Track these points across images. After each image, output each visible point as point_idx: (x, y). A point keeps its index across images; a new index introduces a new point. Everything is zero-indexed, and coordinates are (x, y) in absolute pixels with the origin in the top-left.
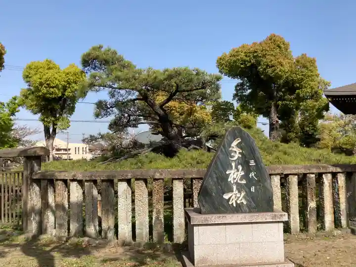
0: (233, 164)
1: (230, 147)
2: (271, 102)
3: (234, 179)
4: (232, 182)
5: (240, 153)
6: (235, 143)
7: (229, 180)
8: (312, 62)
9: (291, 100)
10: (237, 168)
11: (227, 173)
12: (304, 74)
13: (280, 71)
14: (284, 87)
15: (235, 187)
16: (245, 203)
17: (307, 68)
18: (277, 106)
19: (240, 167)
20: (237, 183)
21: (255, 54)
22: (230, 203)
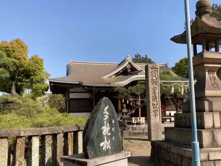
0: (105, 122)
1: (104, 111)
2: (13, 82)
3: (105, 132)
4: (104, 134)
5: (108, 115)
6: (106, 108)
7: (103, 133)
8: (42, 60)
9: (27, 82)
10: (107, 125)
11: (102, 128)
12: (37, 67)
13: (24, 63)
14: (23, 73)
15: (105, 138)
16: (110, 148)
17: (39, 64)
18: (16, 85)
19: (108, 125)
20: (107, 135)
21: (7, 49)
22: (103, 149)
